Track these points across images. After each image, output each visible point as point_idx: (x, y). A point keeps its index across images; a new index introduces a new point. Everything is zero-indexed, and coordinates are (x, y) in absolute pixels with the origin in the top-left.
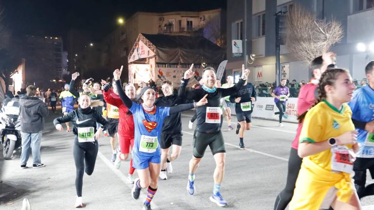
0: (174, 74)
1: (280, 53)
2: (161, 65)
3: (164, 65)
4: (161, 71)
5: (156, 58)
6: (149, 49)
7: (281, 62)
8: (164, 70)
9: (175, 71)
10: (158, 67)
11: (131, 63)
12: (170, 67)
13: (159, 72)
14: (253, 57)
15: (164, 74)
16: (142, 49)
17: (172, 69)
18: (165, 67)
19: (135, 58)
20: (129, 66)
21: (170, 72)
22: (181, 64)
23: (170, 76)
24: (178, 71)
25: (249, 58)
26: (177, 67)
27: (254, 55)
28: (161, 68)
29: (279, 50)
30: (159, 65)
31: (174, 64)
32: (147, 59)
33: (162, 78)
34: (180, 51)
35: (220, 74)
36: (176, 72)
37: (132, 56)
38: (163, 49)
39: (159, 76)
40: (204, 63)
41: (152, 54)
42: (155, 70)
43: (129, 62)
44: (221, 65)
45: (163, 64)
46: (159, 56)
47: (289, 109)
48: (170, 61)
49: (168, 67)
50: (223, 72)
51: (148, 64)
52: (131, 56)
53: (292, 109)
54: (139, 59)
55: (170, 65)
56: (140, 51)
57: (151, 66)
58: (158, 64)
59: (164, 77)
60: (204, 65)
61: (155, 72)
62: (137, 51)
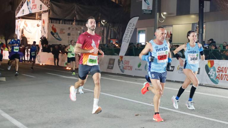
0: (69, 32)
1: (204, 11)
2: (55, 21)
3: (58, 21)
4: (54, 27)
5: (49, 13)
6: (41, 3)
7: (204, 21)
8: (58, 26)
9: (69, 28)
10: (52, 23)
11: (19, 18)
12: (65, 24)
13: (53, 28)
14: (164, 15)
15: (58, 31)
16: (33, 2)
17: (66, 26)
18: (59, 23)
19: (24, 12)
20: (17, 21)
21: (64, 29)
22: (77, 21)
23: (64, 33)
24: (73, 29)
25: (160, 16)
26: (72, 24)
27: (165, 13)
28: (55, 25)
29: (203, 7)
30: (53, 21)
31: (69, 20)
32: (37, 14)
33: (55, 35)
34: (76, 6)
35: (129, 32)
36: (71, 29)
37: (21, 10)
38: (58, 3)
39: (52, 33)
40: (104, 21)
41: (45, 8)
42: (48, 26)
43: (16, 17)
44: (130, 21)
45: (56, 19)
46: (53, 11)
47: (221, 73)
48: (65, 17)
49: (62, 23)
50: (133, 30)
51: (40, 19)
52: (19, 10)
53: (224, 74)
54: (30, 14)
55: (65, 21)
56: (31, 5)
57: (44, 22)
58: (51, 19)
59: (57, 34)
60: (103, 22)
61: (48, 29)
62: (28, 5)
